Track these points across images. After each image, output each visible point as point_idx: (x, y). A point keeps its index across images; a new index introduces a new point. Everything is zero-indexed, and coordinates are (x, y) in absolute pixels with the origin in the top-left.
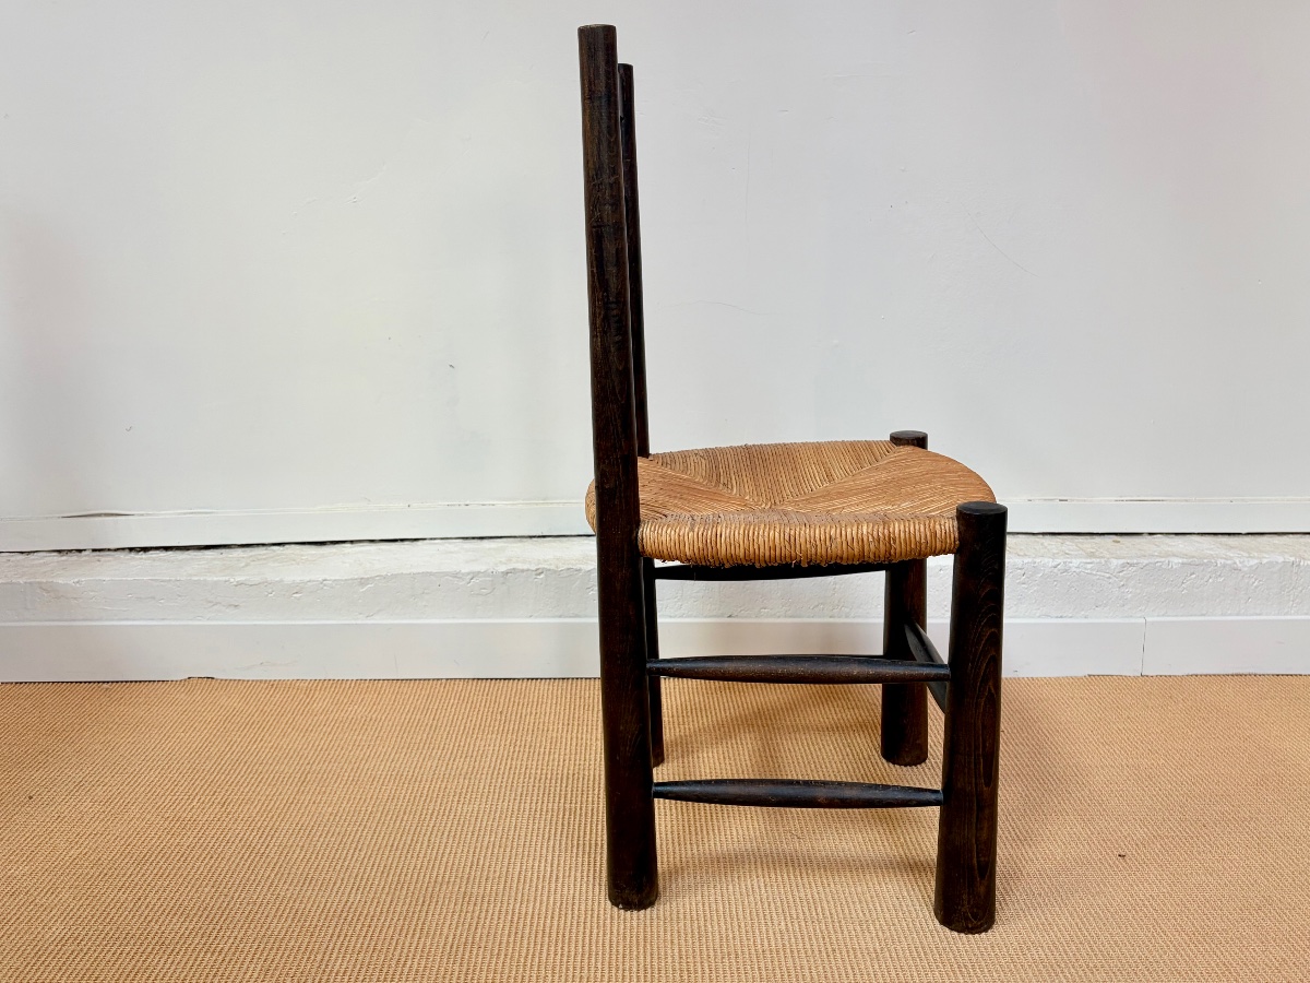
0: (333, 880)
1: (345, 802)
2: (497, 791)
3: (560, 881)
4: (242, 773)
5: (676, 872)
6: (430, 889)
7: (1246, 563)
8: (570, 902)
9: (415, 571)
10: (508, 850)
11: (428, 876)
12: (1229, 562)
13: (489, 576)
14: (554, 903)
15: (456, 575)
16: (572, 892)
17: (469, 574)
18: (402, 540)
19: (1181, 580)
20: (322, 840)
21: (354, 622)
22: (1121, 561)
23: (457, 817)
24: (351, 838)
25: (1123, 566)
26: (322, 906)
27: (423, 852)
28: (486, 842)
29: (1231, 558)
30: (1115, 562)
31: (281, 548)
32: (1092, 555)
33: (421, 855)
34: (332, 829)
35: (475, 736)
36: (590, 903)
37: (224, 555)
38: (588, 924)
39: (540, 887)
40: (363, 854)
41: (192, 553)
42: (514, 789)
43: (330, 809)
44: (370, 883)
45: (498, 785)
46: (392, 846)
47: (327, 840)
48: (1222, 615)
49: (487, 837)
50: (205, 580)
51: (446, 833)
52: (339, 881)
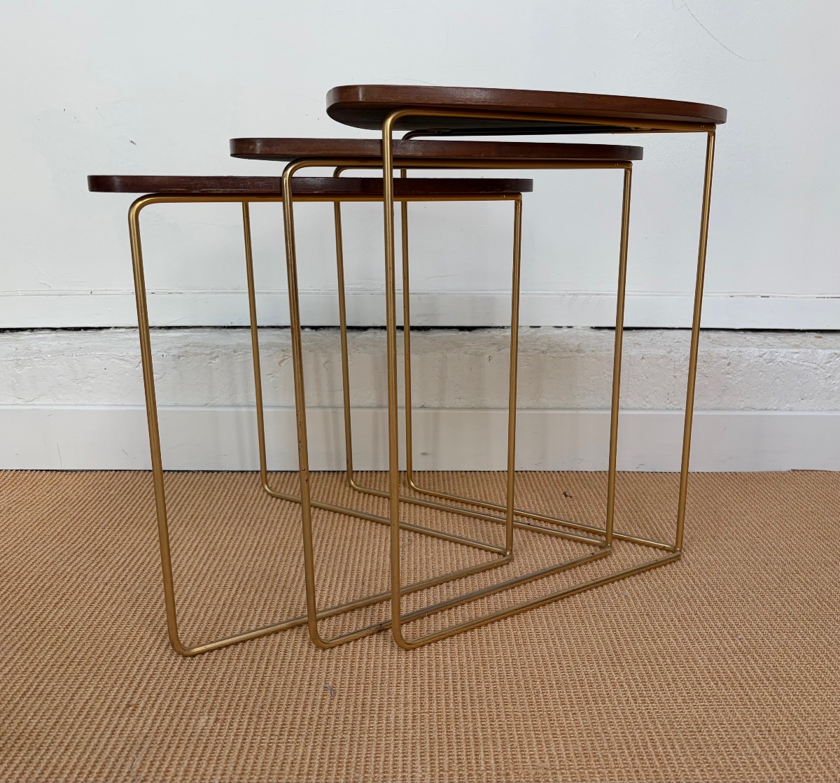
32: (796, 346)
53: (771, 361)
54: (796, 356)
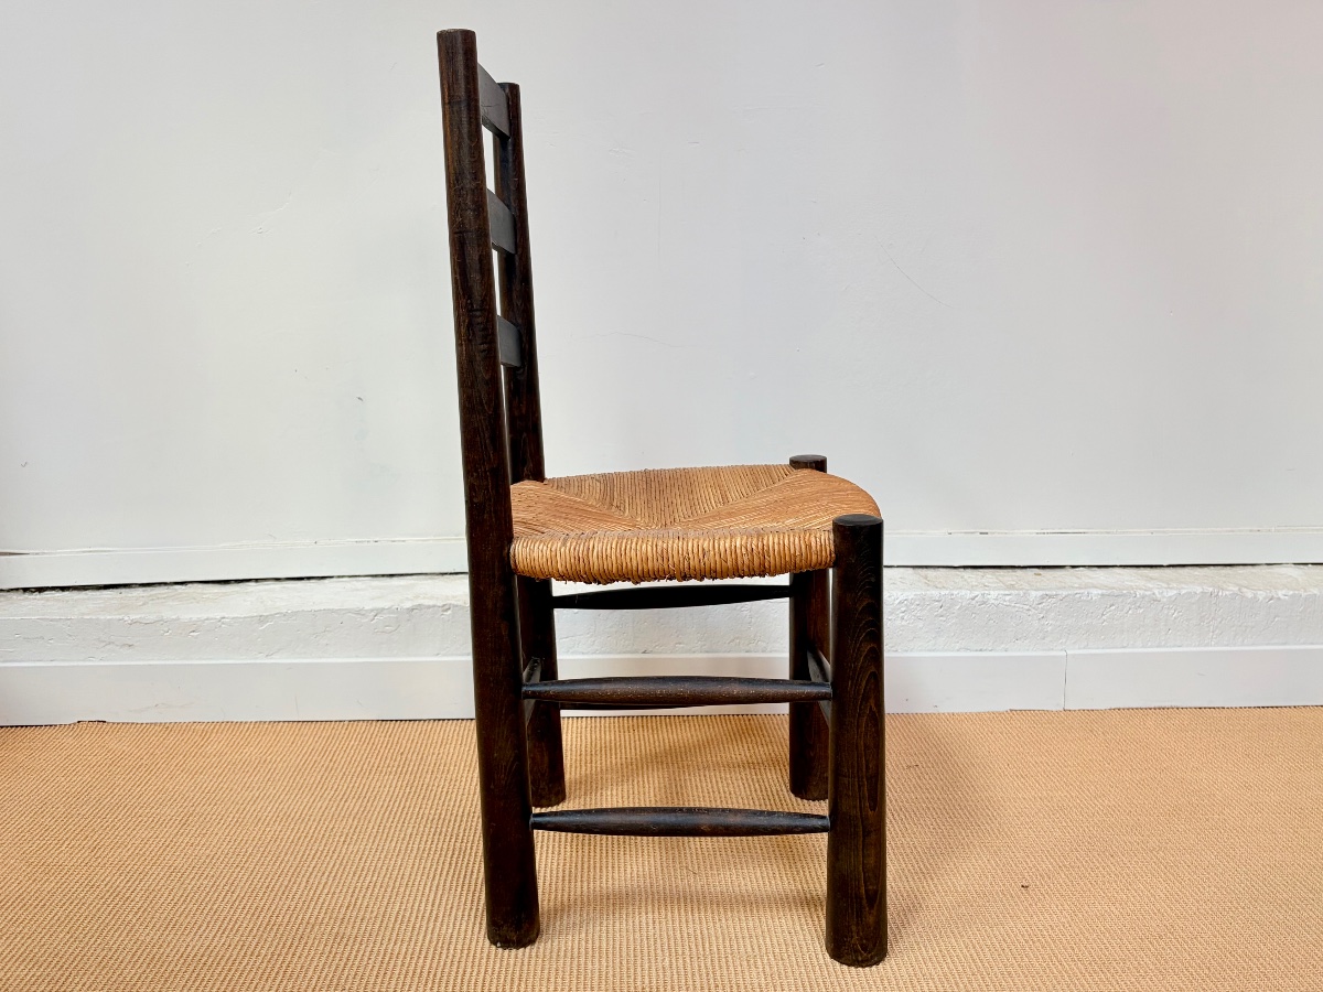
0: (199, 923)
1: (225, 844)
2: (386, 831)
3: (440, 920)
4: (120, 817)
5: (561, 910)
6: (301, 930)
7: (1165, 594)
8: (447, 941)
9: (316, 608)
10: (389, 890)
11: (300, 917)
12: (1148, 593)
13: (393, 613)
14: (430, 942)
15: (359, 612)
16: (450, 931)
17: (372, 610)
18: (309, 578)
19: (1101, 611)
20: (193, 883)
21: (253, 661)
22: (1040, 593)
23: (340, 858)
24: (226, 879)
25: (1042, 597)
26: (182, 950)
27: (299, 893)
28: (367, 882)
29: (1150, 589)
30: (1033, 593)
31: (183, 587)
32: (1012, 587)
33: (297, 897)
34: (206, 873)
35: (371, 777)
36: (468, 941)
37: (123, 595)
38: (462, 965)
39: (418, 926)
40: (235, 896)
41: (90, 593)
42: (404, 829)
43: (208, 852)
44: (237, 926)
45: (388, 825)
46: (268, 887)
47: (199, 883)
48: (1143, 647)
49: (368, 879)
50: (97, 619)
51: (327, 874)
52: (205, 925)
53: (984, 603)
54: (1007, 598)
